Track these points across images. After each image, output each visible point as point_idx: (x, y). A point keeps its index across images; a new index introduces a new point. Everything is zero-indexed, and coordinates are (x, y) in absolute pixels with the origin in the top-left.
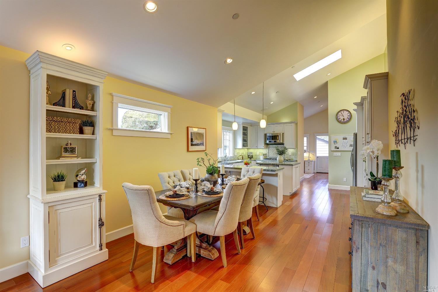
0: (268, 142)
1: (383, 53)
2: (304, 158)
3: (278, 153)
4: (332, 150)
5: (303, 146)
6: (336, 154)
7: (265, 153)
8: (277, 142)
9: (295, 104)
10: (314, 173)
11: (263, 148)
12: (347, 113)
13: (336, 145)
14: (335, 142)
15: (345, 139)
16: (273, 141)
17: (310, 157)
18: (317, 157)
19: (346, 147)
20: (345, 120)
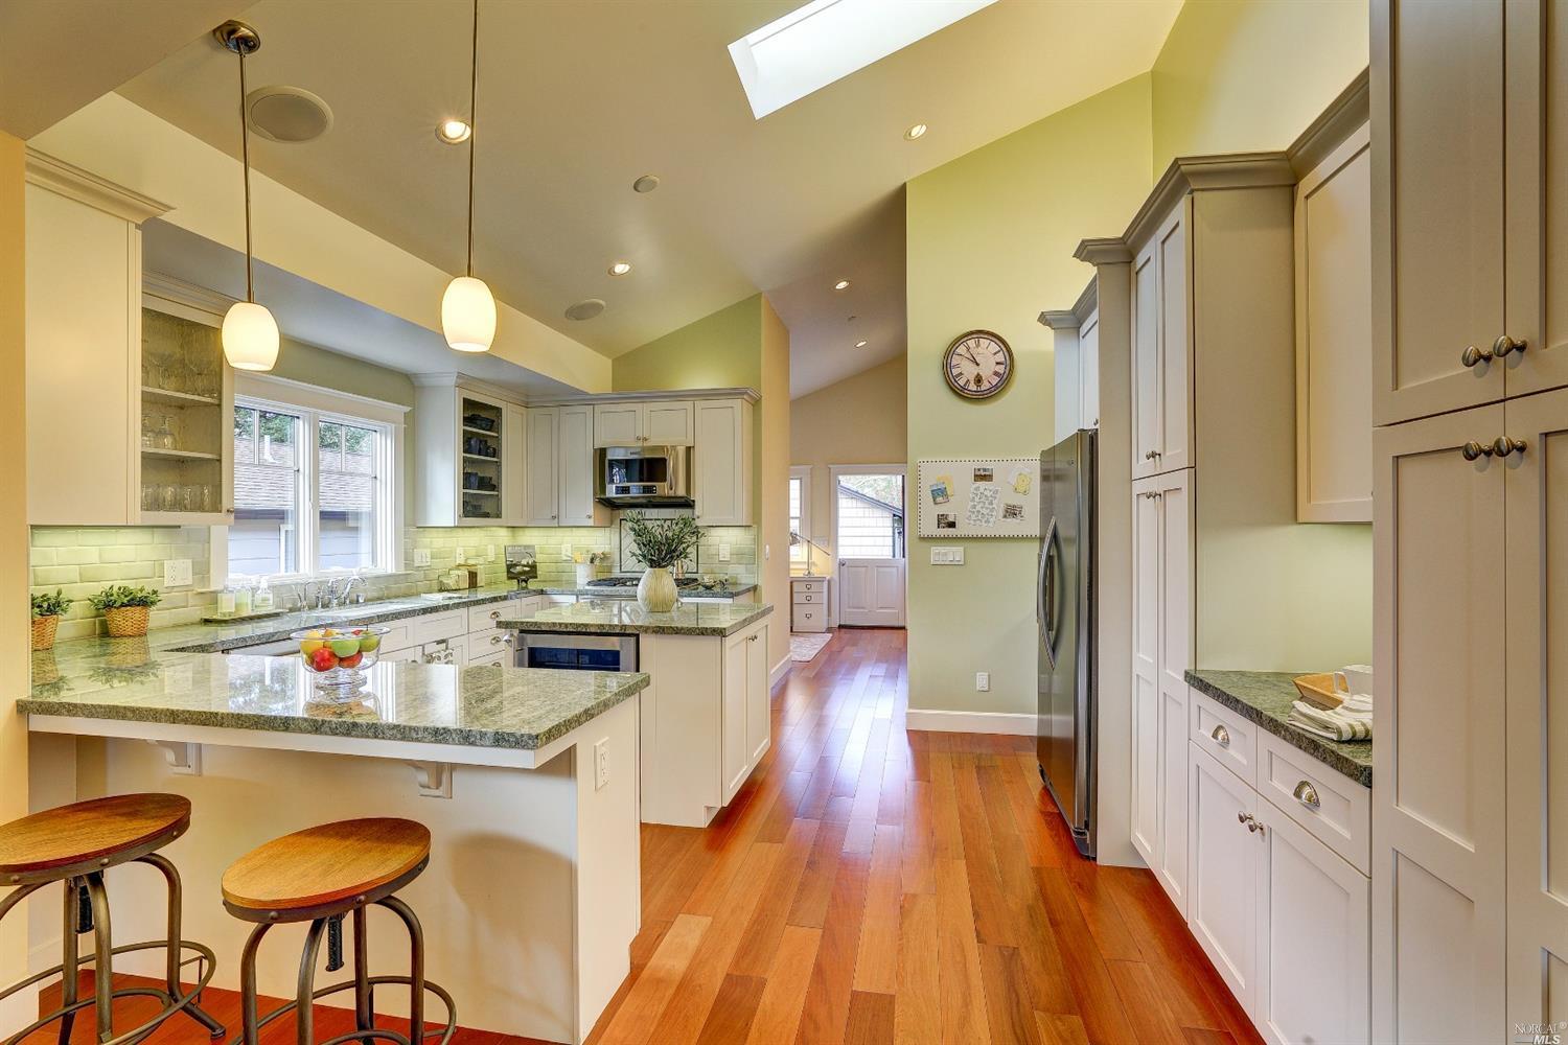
0: (611, 492)
1: (1149, 70)
2: (792, 566)
3: (644, 557)
4: (925, 532)
5: (787, 517)
6: (938, 553)
7: (598, 551)
8: (659, 492)
9: (751, 303)
10: (829, 630)
11: (591, 522)
12: (994, 347)
13: (942, 510)
14: (939, 493)
15: (983, 476)
16: (636, 489)
17: (814, 563)
18: (842, 564)
19: (987, 521)
20: (985, 386)
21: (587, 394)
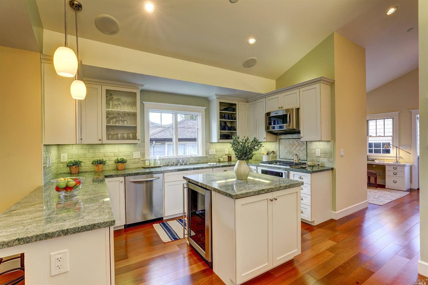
21: (263, 94)
